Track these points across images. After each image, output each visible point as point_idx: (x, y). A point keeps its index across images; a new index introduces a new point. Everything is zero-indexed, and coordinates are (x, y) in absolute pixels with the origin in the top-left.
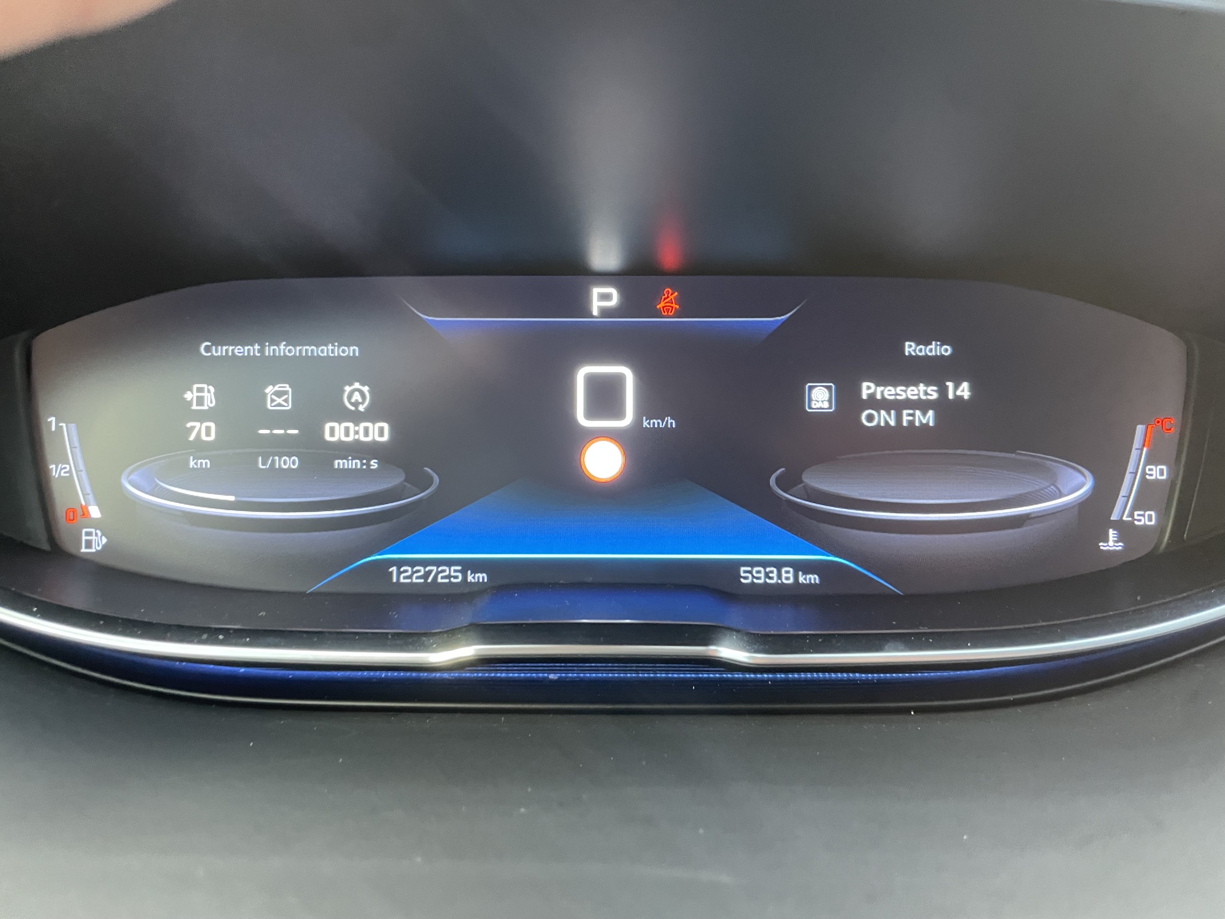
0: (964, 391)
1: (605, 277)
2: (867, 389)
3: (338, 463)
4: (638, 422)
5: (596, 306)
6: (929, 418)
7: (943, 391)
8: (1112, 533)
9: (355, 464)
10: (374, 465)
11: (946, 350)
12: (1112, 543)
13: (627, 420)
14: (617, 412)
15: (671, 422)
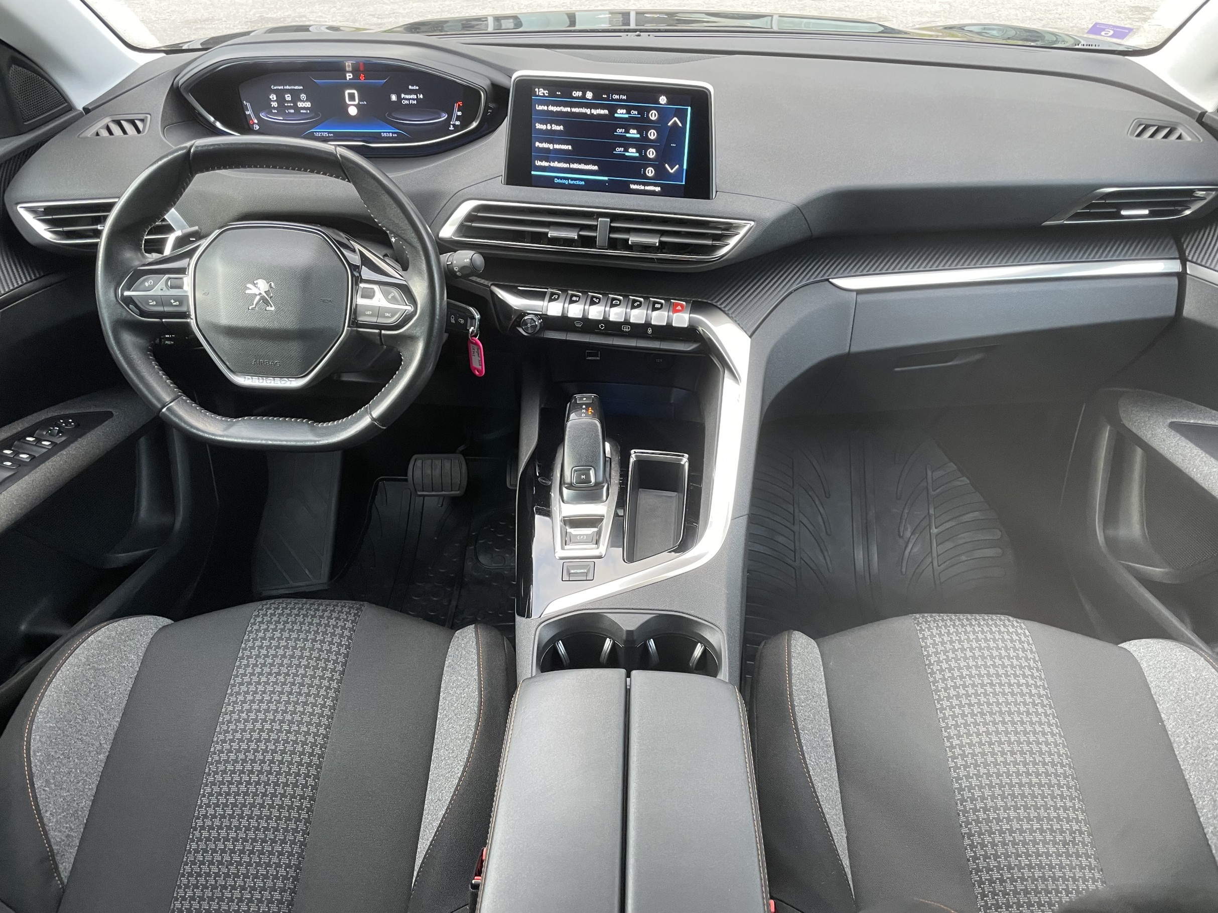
0: (421, 96)
1: (349, 72)
2: (403, 96)
3: (302, 111)
4: (359, 103)
5: (348, 78)
6: (415, 102)
7: (417, 96)
8: (452, 126)
9: (305, 111)
10: (308, 111)
11: (417, 88)
12: (452, 128)
13: (356, 102)
14: (354, 100)
15: (365, 103)
